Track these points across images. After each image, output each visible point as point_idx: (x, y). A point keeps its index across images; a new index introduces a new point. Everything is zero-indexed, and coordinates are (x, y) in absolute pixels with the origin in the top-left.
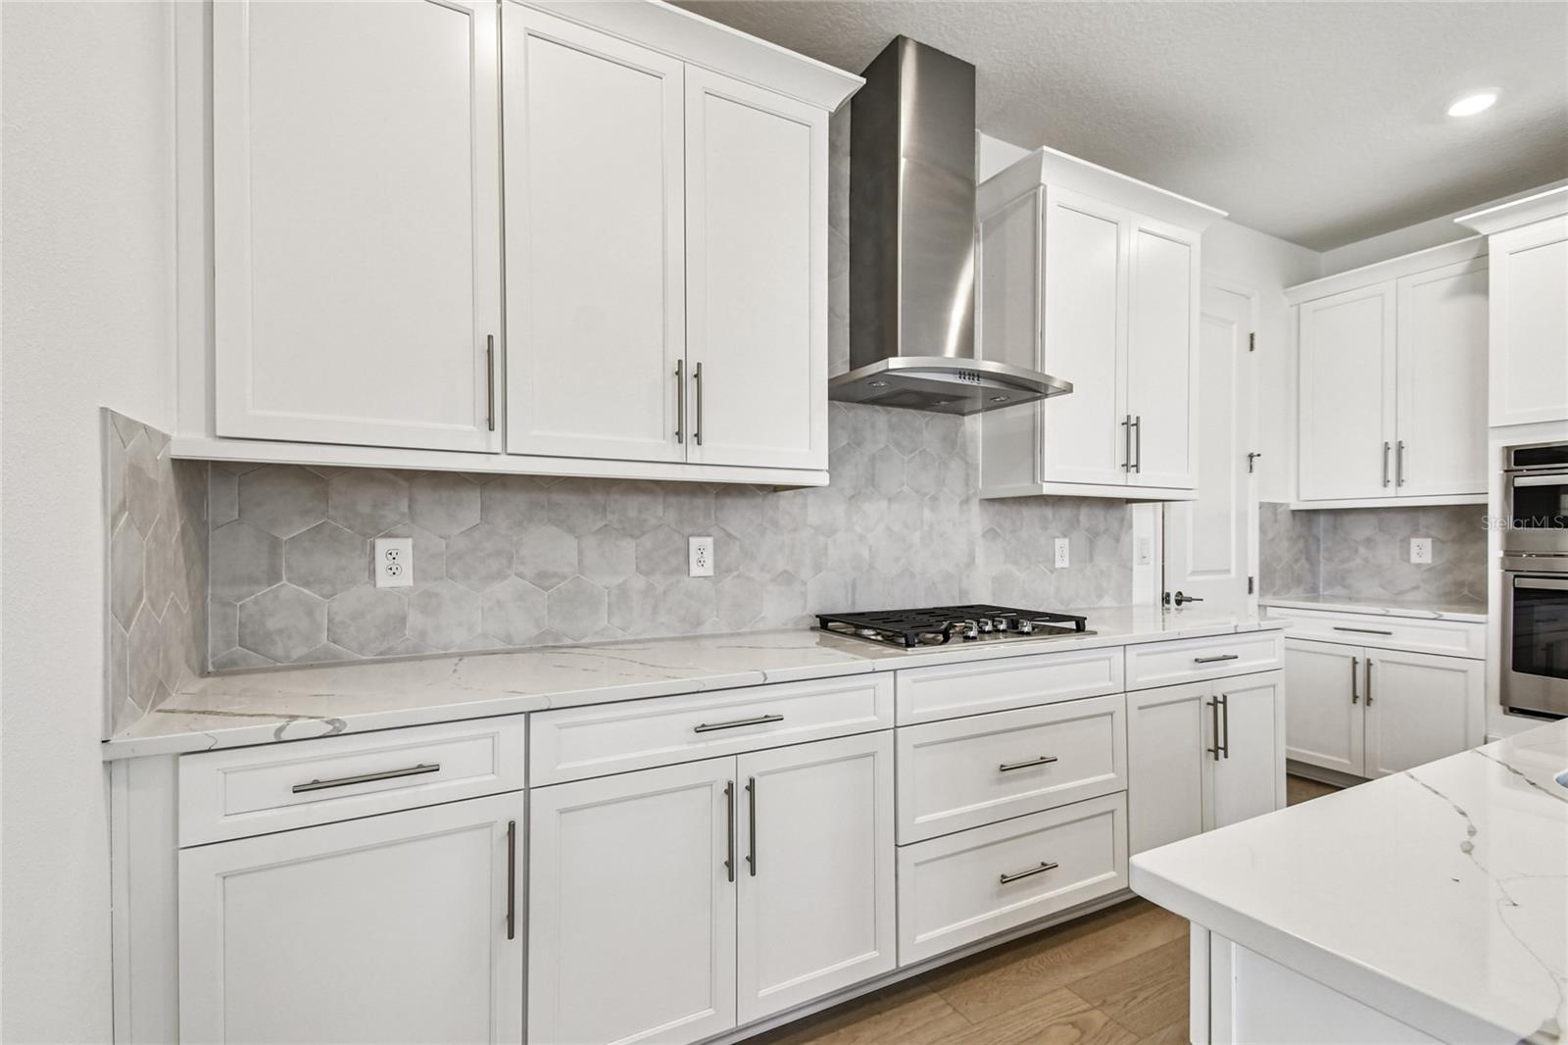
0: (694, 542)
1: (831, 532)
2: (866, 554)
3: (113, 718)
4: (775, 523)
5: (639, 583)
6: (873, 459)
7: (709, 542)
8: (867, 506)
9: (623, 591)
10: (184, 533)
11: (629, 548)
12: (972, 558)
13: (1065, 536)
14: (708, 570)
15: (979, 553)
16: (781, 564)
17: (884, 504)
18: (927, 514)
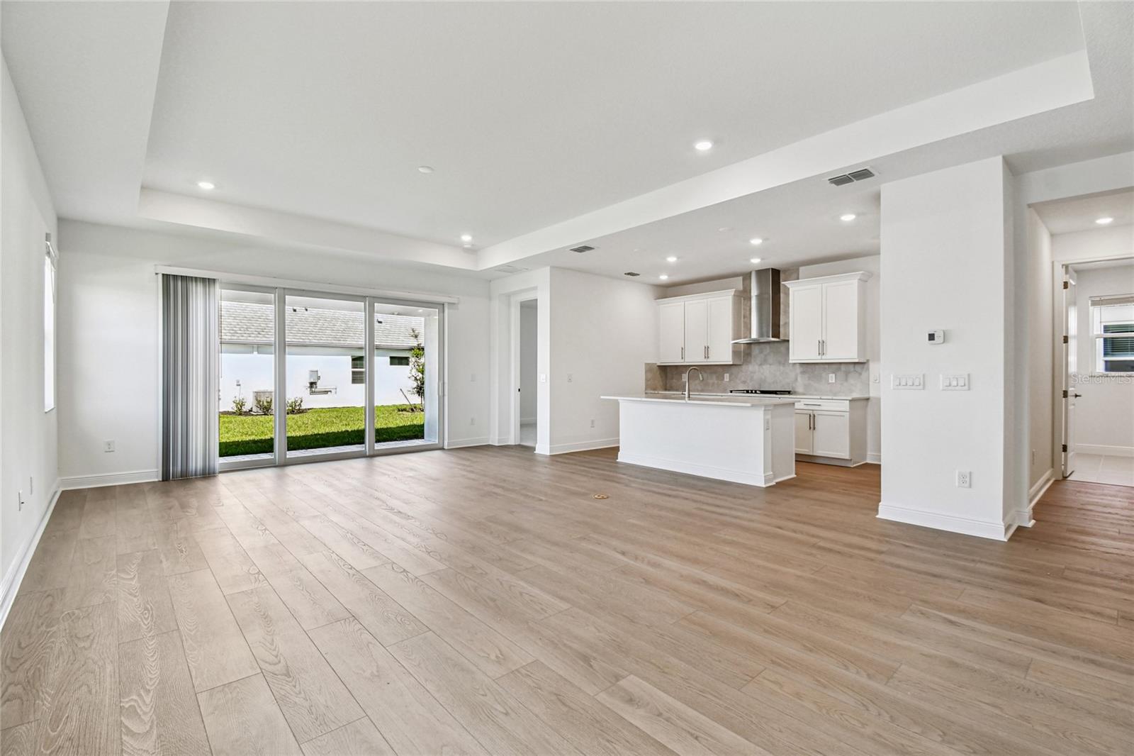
0: (725, 375)
1: (755, 373)
2: (763, 377)
3: (646, 389)
4: (741, 371)
5: (716, 382)
6: (766, 356)
7: (728, 375)
8: (764, 367)
9: (713, 383)
10: (660, 374)
11: (714, 377)
12: (796, 379)
13: (833, 373)
14: (728, 380)
15: (799, 379)
16: (743, 379)
17: (768, 366)
18: (782, 368)
